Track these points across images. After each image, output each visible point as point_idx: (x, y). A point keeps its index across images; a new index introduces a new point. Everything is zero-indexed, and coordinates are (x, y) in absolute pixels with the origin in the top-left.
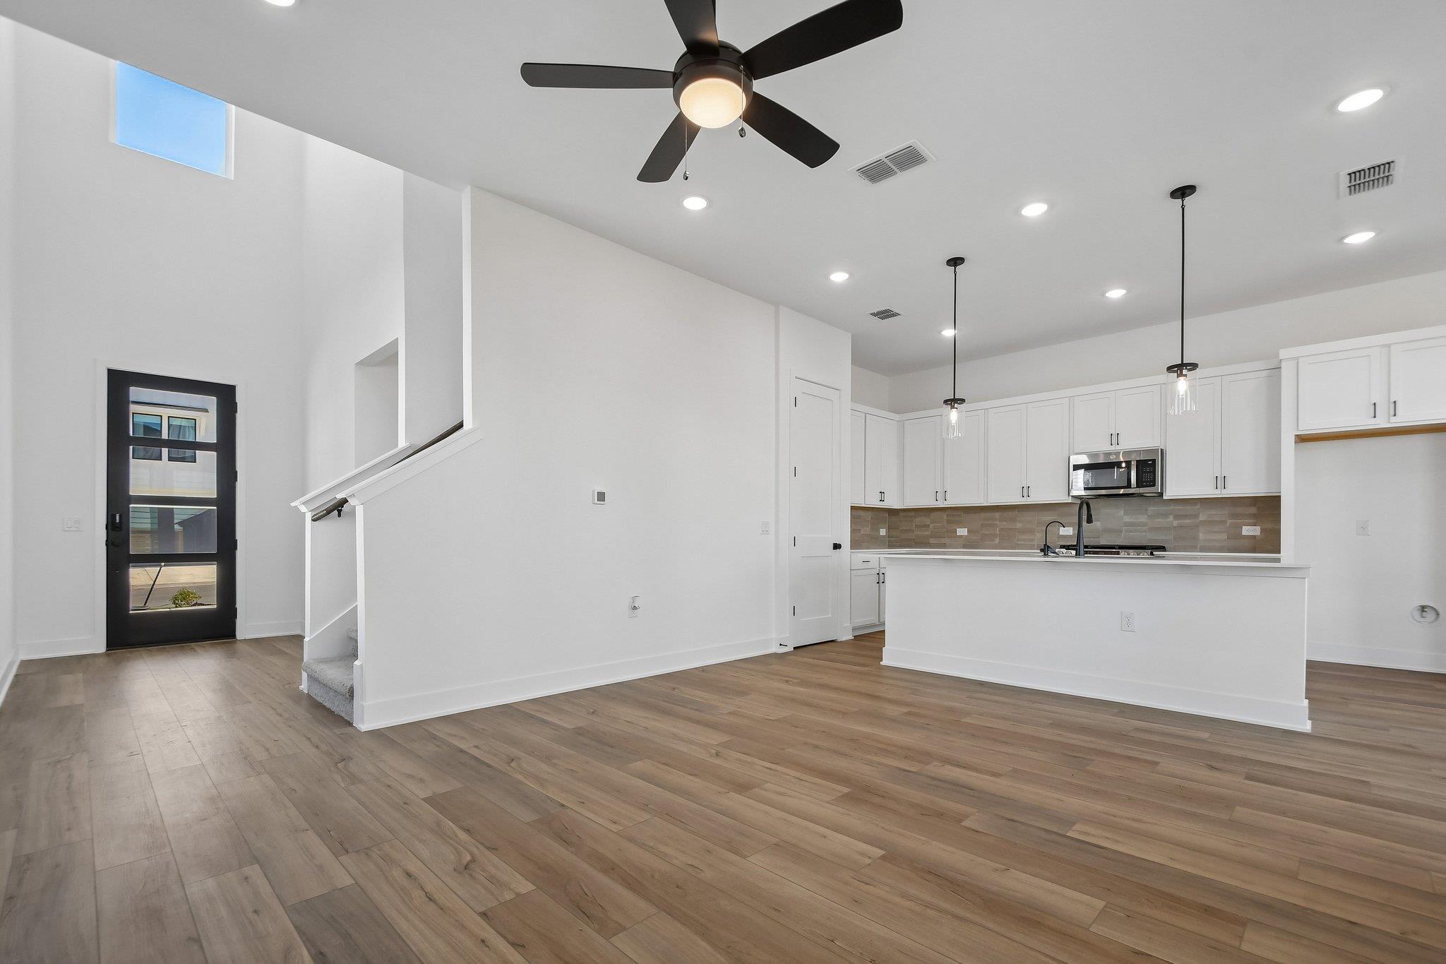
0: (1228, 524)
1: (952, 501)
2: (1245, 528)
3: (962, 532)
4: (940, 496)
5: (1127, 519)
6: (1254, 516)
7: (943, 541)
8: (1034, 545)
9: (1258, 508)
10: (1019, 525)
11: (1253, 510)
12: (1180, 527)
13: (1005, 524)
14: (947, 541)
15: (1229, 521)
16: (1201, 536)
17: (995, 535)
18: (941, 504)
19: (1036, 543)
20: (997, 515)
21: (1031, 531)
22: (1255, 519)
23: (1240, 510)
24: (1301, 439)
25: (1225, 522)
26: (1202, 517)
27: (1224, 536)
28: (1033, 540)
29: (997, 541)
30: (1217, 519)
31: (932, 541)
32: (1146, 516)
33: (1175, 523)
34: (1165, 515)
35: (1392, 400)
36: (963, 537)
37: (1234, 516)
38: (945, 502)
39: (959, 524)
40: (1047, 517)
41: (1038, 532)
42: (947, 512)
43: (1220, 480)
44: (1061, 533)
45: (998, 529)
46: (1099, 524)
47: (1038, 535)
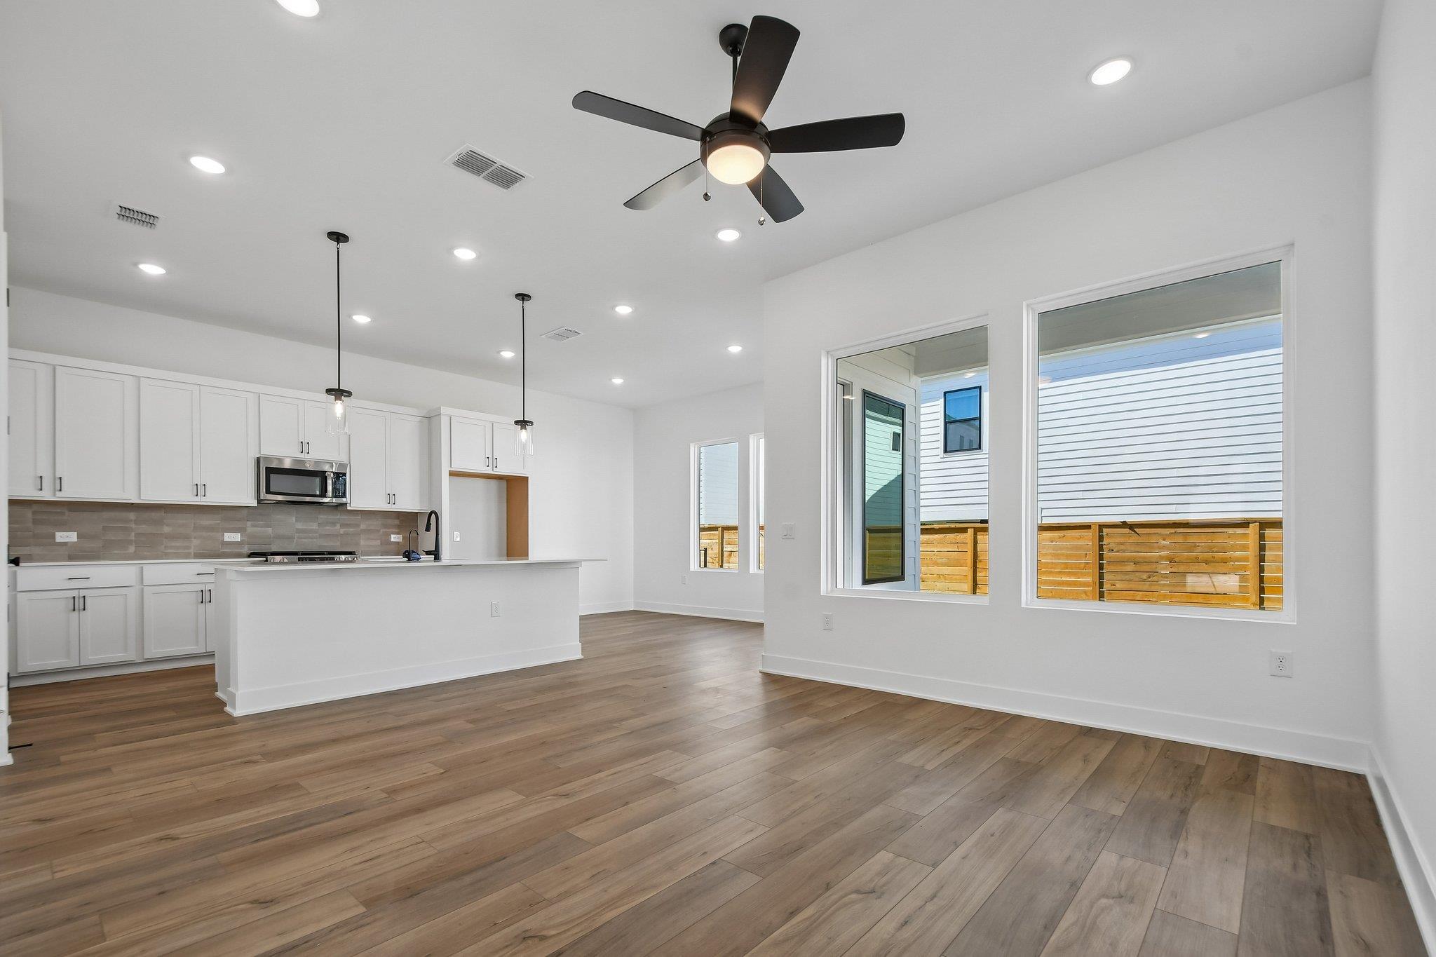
0: (381, 533)
1: (70, 493)
2: (392, 536)
3: (67, 537)
4: (47, 484)
5: (300, 526)
6: (399, 527)
8: (190, 553)
9: (399, 520)
10: (166, 530)
11: (397, 522)
12: (346, 534)
13: (144, 528)
14: (36, 551)
15: (382, 530)
16: (362, 542)
17: (130, 542)
18: (46, 495)
19: (192, 551)
20: (132, 516)
21: (187, 538)
22: (400, 529)
23: (390, 521)
24: (452, 474)
25: (379, 531)
26: (363, 527)
27: (378, 542)
28: (188, 548)
29: (132, 549)
30: (372, 528)
32: (316, 524)
33: (342, 531)
34: (334, 524)
35: (495, 457)
36: (65, 544)
37: (385, 526)
38: (58, 494)
39: (65, 527)
40: (206, 521)
41: (195, 538)
42: (35, 507)
43: (391, 497)
44: (226, 539)
45: (133, 534)
46: (270, 530)
47: (195, 542)
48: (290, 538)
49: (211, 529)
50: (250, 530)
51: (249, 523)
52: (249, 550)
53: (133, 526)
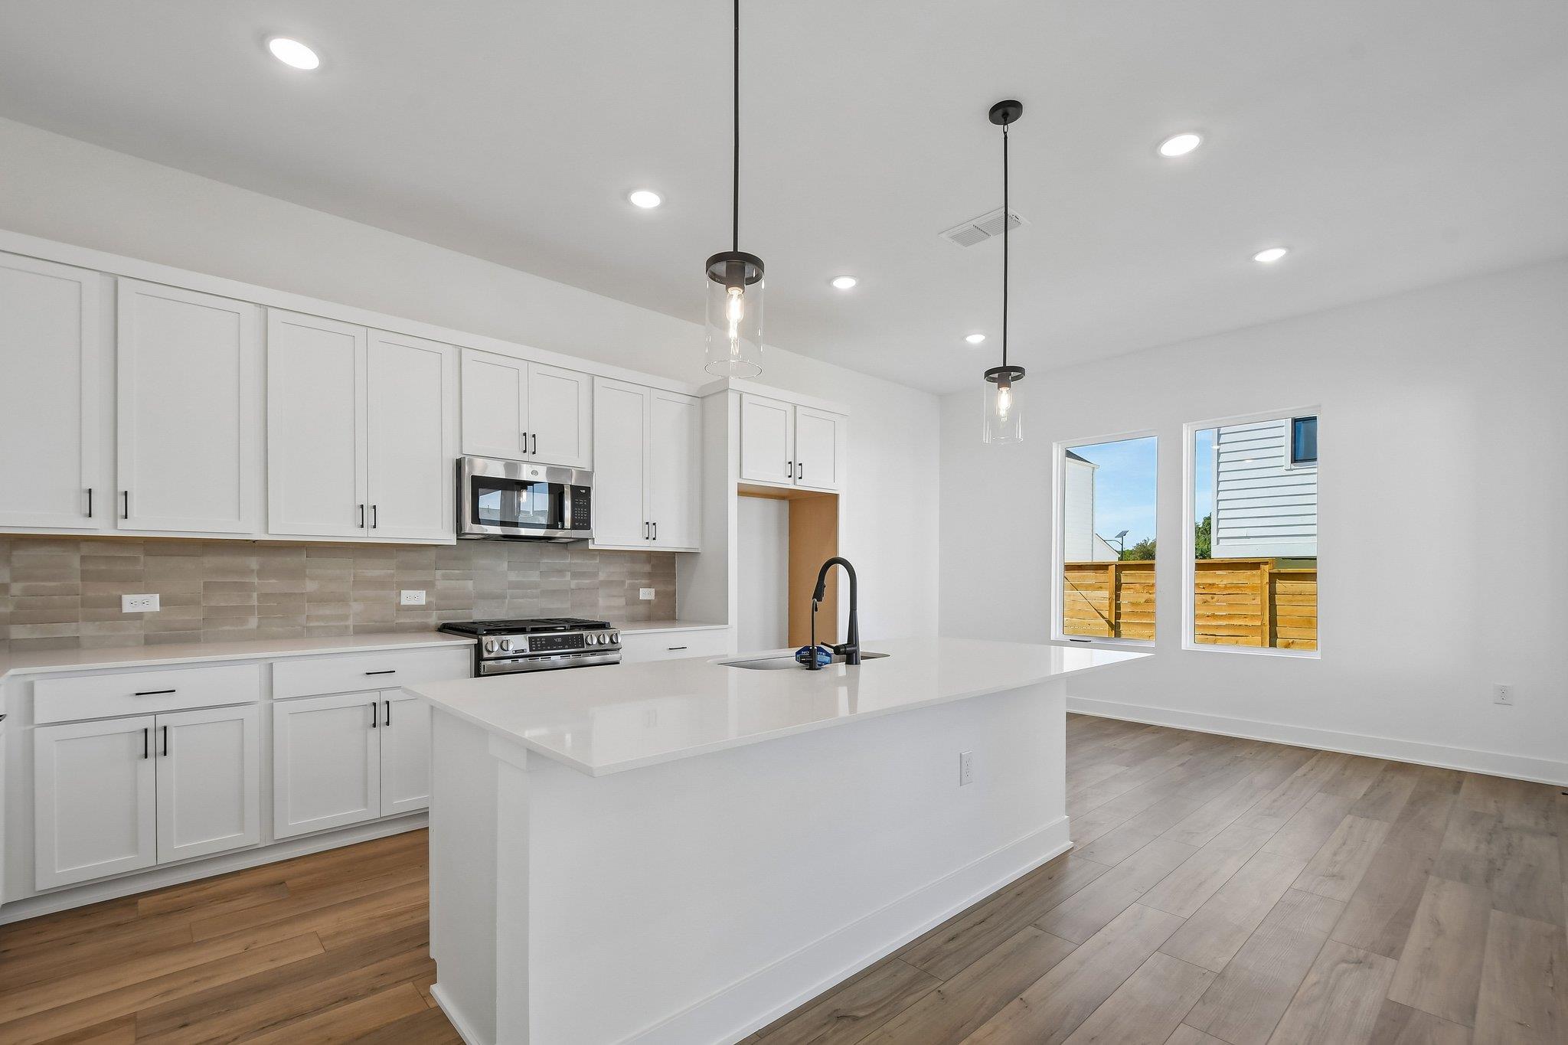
0: (627, 585)
1: (142, 523)
2: (641, 591)
3: (142, 603)
4: (101, 506)
5: (513, 577)
6: (650, 575)
7: (67, 630)
8: (347, 627)
9: (652, 566)
10: (311, 586)
11: (647, 568)
12: (580, 589)
13: (274, 584)
14: (87, 630)
15: (628, 582)
16: (602, 602)
17: (249, 610)
18: (101, 526)
19: (350, 622)
20: (253, 562)
21: (341, 599)
22: (652, 579)
23: (639, 567)
24: (743, 491)
25: (623, 582)
26: (602, 576)
27: (622, 601)
28: (346, 617)
29: (253, 622)
30: (615, 578)
31: (18, 632)
32: (537, 572)
33: (573, 584)
34: (560, 572)
35: (799, 462)
36: (138, 616)
37: (633, 575)
38: (123, 524)
39: (138, 583)
40: (375, 570)
41: (355, 601)
42: (85, 549)
43: (650, 528)
44: (404, 602)
45: (255, 595)
46: (470, 584)
47: (356, 607)
48: (500, 597)
49: (381, 584)
50: (441, 585)
51: (439, 573)
52: (439, 619)
53: (256, 581)
